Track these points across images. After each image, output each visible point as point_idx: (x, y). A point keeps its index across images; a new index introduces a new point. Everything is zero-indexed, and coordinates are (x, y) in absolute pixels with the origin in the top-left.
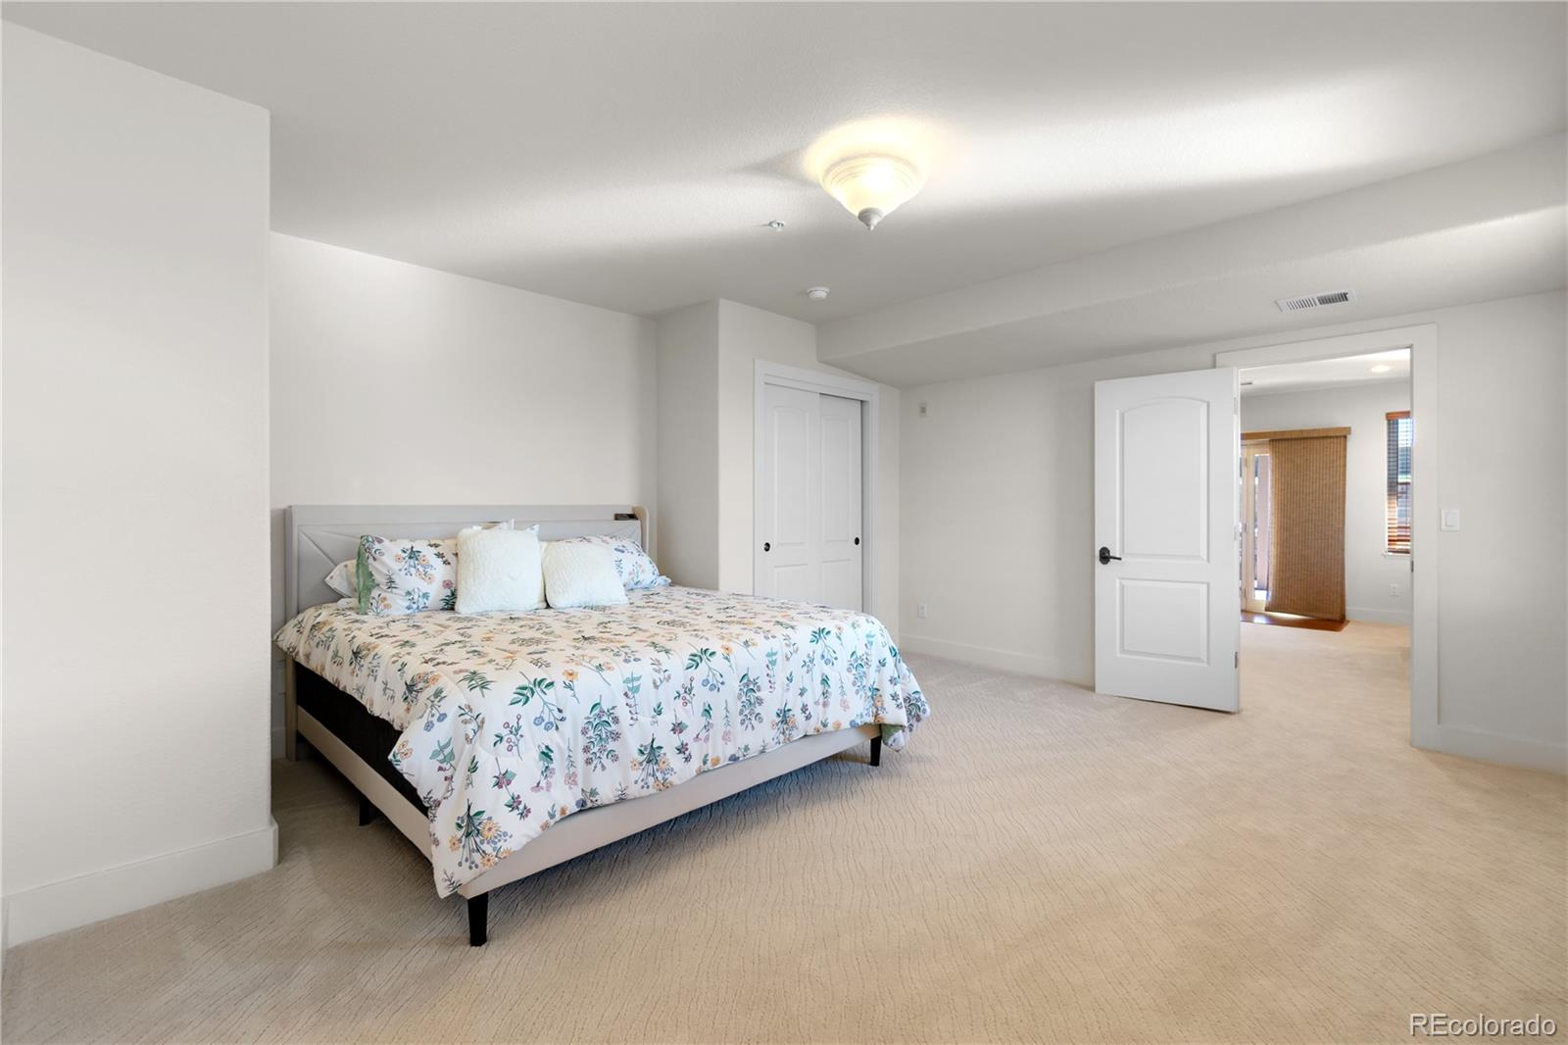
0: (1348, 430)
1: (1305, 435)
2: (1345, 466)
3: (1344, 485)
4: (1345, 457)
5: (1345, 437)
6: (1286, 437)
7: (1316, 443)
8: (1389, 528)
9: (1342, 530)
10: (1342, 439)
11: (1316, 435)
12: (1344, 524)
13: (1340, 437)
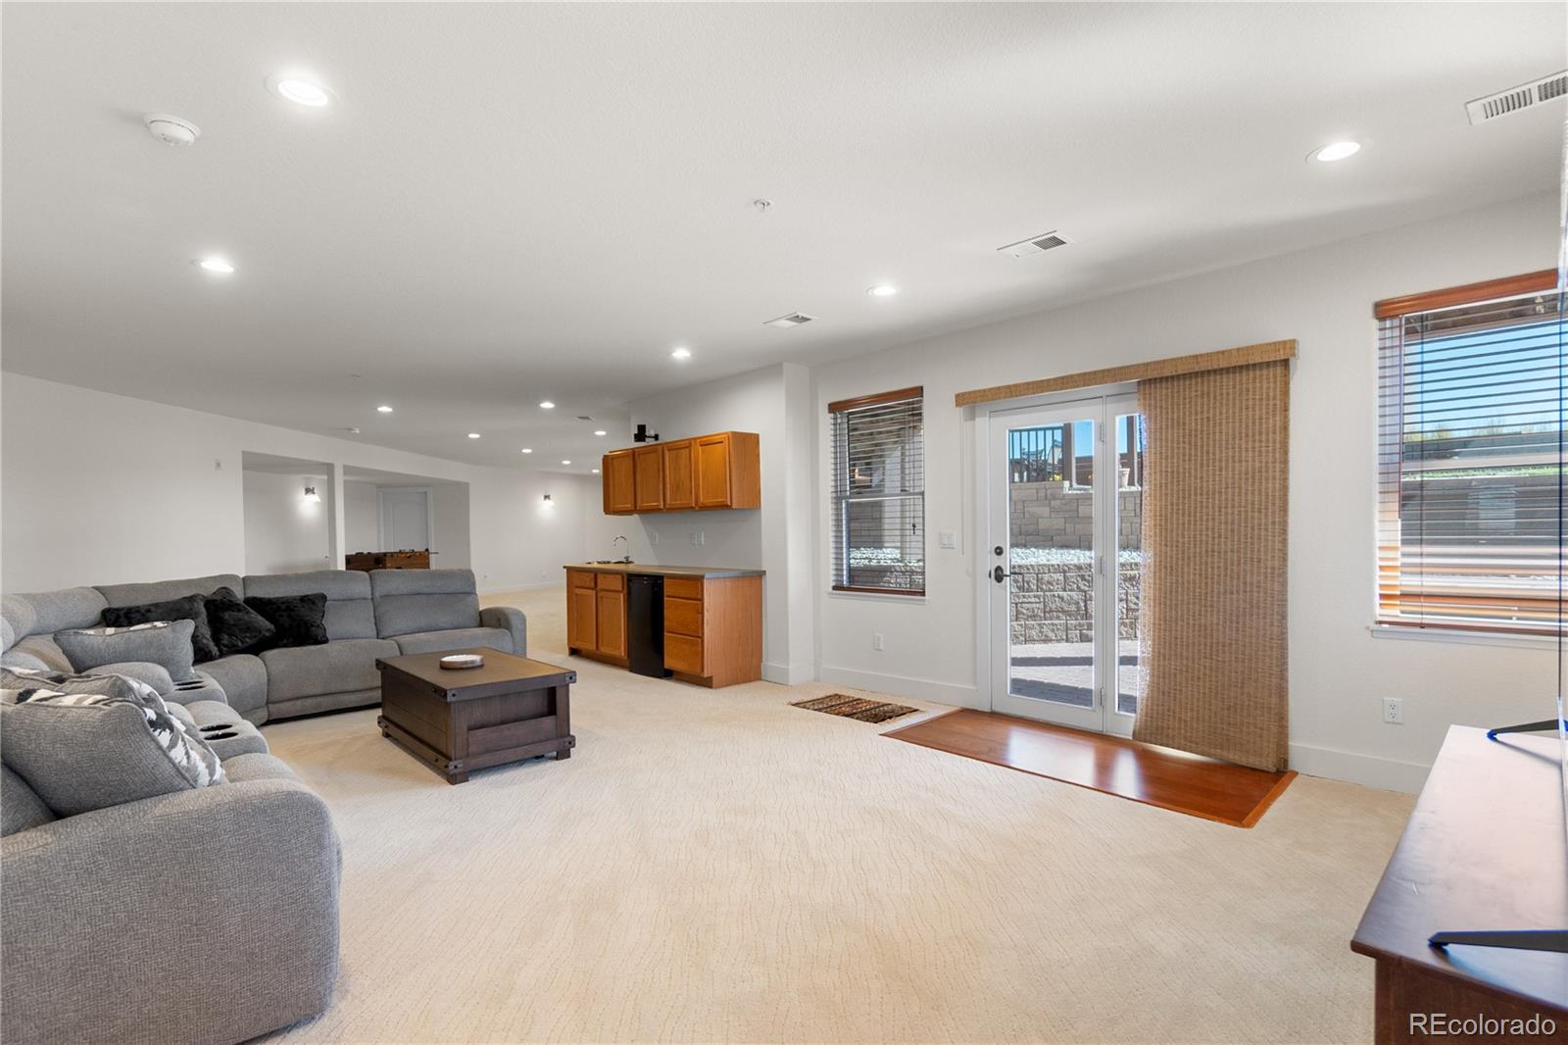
0: (1290, 345)
1: (1204, 366)
2: (1285, 428)
3: (1285, 471)
4: (1286, 409)
5: (1286, 363)
6: (1167, 373)
7: (1227, 381)
8: (1382, 596)
9: (1281, 573)
10: (1279, 370)
11: (1224, 364)
12: (1284, 559)
13: (1277, 362)
